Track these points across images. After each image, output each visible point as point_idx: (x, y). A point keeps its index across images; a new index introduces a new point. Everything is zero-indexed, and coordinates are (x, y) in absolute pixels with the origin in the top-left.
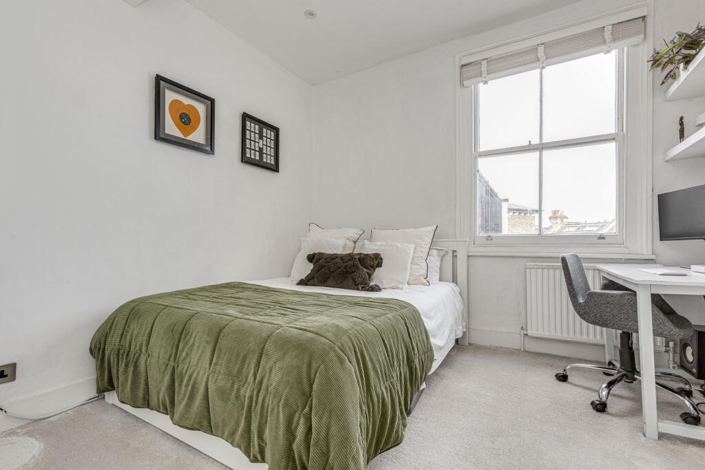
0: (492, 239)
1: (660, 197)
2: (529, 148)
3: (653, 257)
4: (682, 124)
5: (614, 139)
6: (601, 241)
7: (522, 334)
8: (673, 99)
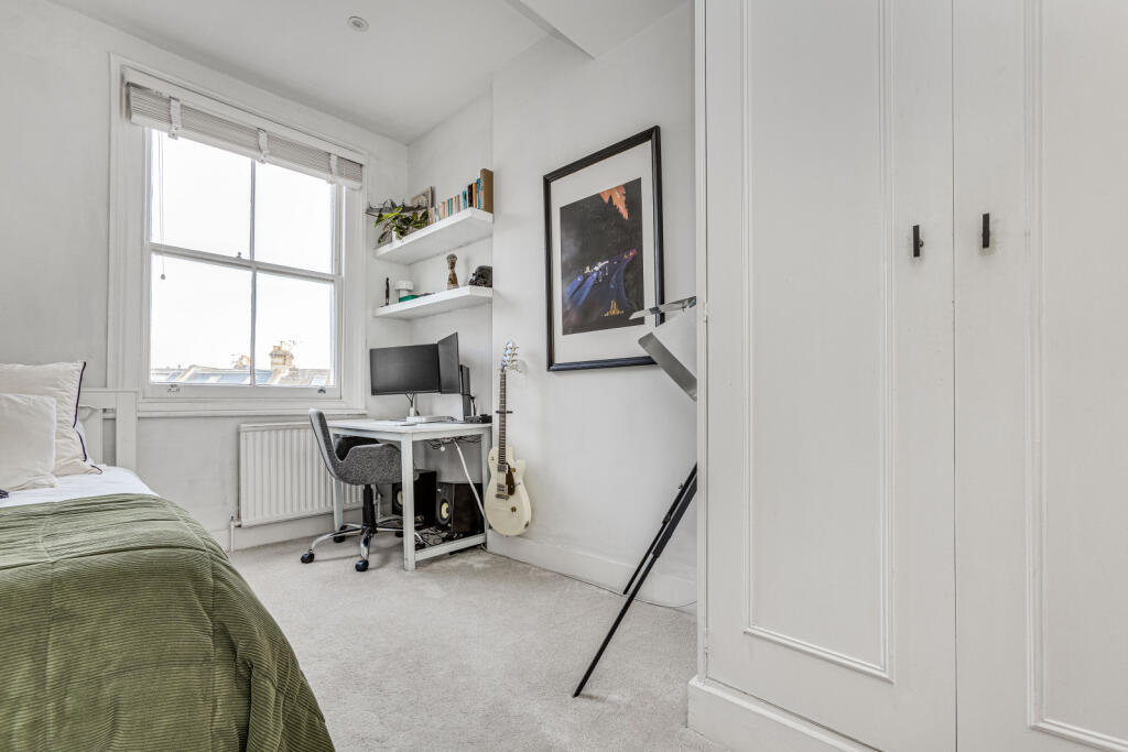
0: (178, 390)
1: (371, 351)
2: (236, 263)
3: (365, 412)
4: (388, 285)
5: (332, 281)
6: (322, 395)
7: (233, 527)
8: (381, 258)
